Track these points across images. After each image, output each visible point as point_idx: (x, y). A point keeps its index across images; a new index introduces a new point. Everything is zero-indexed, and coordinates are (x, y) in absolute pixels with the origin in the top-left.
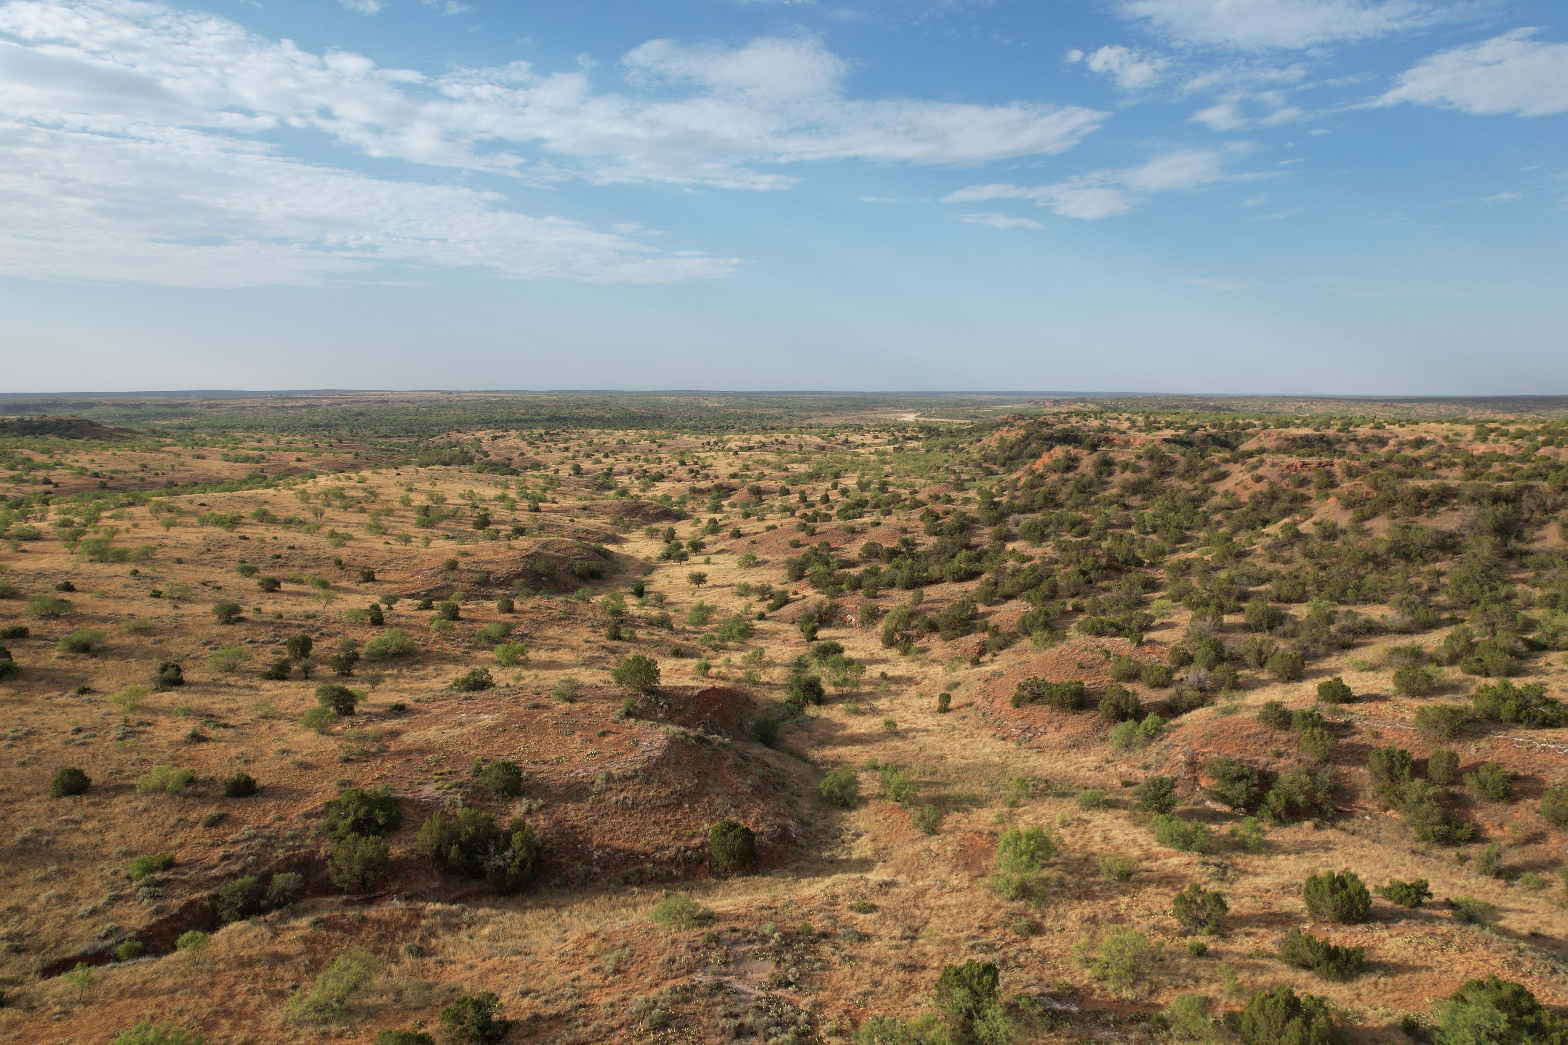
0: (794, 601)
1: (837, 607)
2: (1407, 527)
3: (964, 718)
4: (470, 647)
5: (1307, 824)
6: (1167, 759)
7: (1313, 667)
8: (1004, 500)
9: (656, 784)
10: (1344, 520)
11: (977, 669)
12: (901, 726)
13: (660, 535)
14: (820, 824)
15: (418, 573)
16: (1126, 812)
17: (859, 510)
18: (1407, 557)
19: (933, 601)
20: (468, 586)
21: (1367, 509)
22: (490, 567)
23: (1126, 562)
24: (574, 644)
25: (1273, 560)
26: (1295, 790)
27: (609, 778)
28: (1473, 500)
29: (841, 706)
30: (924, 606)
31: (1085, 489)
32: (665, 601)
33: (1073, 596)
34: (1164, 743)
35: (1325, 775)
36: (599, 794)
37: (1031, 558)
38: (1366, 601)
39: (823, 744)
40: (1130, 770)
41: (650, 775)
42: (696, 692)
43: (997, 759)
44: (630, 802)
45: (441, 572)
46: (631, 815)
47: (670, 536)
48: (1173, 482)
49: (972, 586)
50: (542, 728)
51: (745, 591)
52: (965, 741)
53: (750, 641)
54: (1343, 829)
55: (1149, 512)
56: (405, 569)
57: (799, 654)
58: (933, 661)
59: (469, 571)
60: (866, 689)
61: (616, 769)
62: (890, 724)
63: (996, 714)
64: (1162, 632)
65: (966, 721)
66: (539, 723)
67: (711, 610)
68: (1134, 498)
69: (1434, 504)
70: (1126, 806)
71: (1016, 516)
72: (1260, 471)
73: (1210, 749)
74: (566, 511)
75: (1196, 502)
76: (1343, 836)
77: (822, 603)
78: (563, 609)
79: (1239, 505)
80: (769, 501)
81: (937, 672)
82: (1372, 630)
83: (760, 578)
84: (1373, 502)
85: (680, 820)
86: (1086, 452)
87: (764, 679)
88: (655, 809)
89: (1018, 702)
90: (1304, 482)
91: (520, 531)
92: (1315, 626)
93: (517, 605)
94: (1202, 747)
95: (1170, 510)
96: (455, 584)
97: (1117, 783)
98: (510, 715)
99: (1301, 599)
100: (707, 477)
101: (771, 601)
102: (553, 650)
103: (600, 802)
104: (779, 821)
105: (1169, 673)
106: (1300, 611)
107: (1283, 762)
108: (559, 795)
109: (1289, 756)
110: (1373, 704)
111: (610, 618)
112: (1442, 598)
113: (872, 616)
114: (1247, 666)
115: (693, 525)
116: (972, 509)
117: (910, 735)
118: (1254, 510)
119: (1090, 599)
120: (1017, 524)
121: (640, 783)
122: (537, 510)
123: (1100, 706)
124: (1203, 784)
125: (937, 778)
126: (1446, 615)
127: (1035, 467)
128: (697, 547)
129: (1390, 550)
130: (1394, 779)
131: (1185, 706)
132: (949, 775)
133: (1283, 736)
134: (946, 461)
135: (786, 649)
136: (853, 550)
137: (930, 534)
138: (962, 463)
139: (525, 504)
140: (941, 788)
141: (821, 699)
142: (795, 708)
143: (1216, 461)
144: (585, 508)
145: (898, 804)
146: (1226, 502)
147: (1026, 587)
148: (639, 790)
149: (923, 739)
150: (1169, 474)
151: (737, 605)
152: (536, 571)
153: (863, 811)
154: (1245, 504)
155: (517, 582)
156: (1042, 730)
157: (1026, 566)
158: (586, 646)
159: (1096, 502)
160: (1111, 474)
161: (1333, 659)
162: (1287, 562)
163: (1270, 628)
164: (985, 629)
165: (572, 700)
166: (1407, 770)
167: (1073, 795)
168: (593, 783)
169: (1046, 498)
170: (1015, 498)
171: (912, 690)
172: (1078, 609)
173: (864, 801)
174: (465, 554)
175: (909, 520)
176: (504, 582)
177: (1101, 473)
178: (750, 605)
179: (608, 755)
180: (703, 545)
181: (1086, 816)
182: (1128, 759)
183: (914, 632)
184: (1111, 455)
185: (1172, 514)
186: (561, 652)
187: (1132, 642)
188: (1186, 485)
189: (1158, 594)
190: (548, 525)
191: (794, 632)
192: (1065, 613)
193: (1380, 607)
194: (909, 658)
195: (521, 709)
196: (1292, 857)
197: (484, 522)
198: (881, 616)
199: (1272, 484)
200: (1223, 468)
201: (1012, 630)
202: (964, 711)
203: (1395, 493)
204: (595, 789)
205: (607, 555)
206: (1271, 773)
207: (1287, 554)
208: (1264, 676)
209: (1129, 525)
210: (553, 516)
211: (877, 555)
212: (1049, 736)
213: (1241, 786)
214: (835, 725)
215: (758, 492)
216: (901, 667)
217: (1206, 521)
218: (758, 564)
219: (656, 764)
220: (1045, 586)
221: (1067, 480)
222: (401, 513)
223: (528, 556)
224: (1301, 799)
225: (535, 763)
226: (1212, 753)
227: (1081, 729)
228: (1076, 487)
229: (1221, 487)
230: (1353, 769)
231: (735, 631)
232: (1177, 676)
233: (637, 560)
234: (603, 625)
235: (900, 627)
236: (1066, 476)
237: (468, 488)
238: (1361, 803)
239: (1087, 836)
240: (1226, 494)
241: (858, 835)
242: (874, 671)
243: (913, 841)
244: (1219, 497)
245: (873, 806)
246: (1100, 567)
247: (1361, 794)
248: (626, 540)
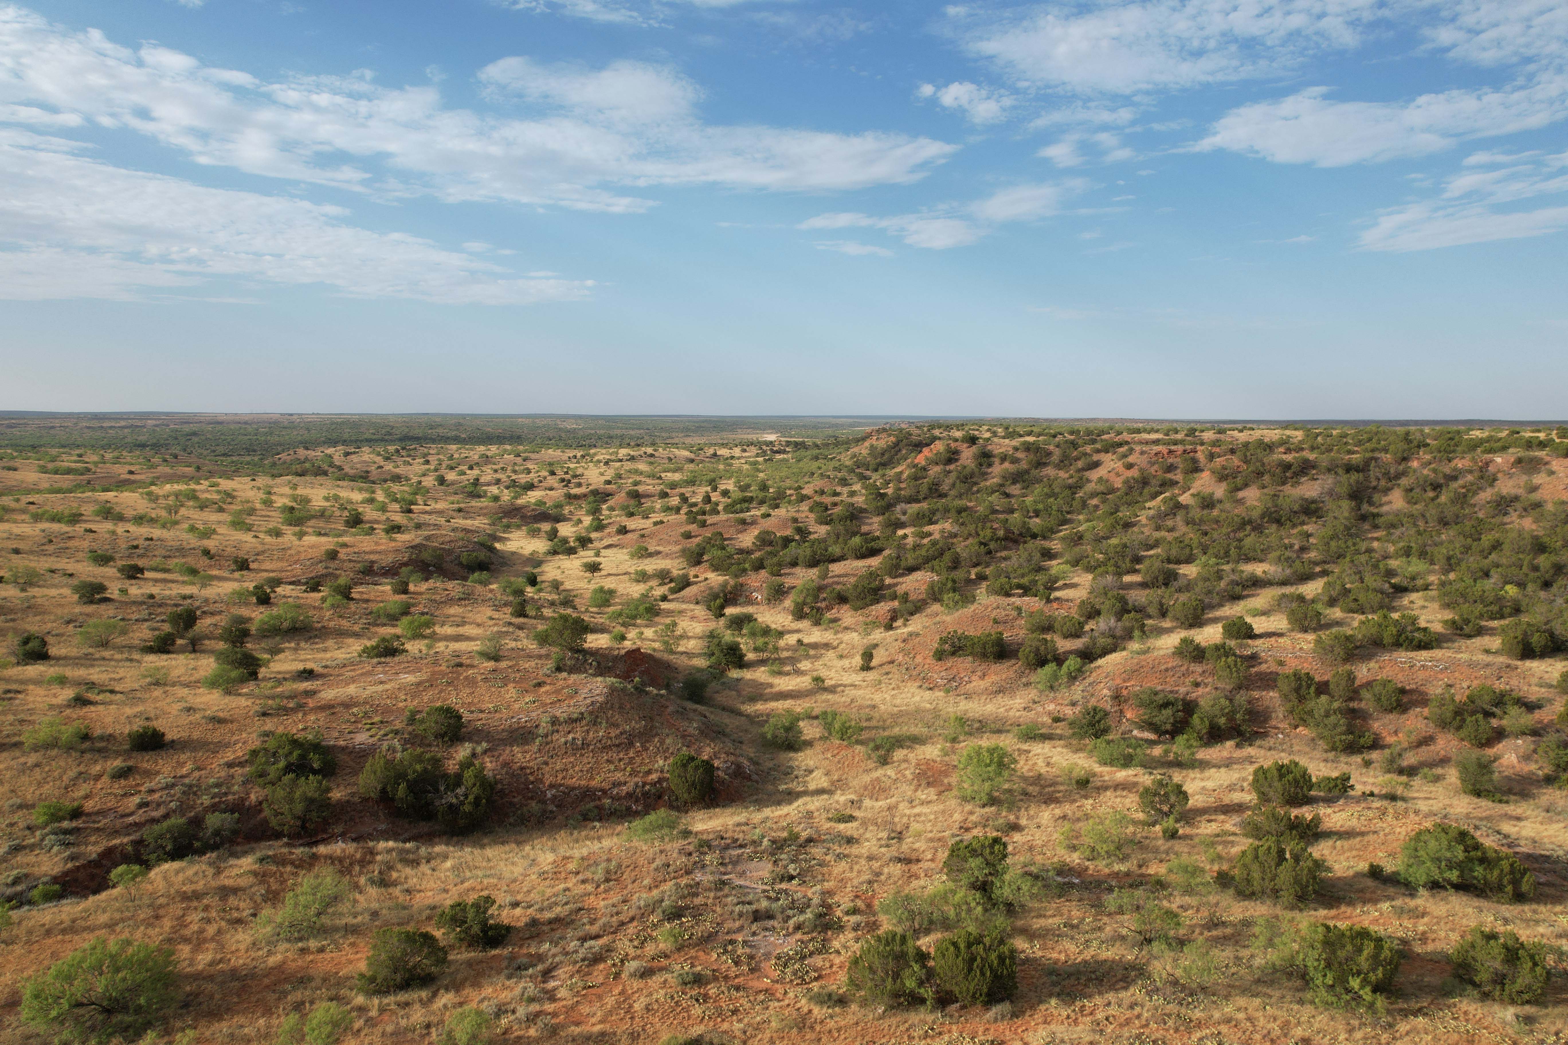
0: (696, 583)
1: (742, 585)
2: (1275, 495)
3: (887, 673)
4: (369, 624)
5: (1230, 744)
6: (1092, 695)
7: (1210, 616)
8: (890, 491)
9: (604, 725)
10: (1220, 491)
11: (891, 632)
12: (828, 683)
13: (543, 534)
14: (770, 764)
15: (296, 563)
16: (1062, 742)
17: (746, 505)
18: (1278, 522)
19: (839, 576)
20: (352, 575)
21: (1239, 481)
22: (373, 557)
23: (1021, 534)
24: (479, 621)
25: (1158, 528)
26: (1217, 712)
27: (555, 721)
28: (1329, 470)
29: (763, 669)
30: (830, 581)
31: (968, 479)
32: (561, 588)
33: (975, 565)
34: (1088, 681)
35: (1241, 698)
36: (546, 736)
37: (930, 534)
38: (1248, 560)
39: (753, 699)
40: (1058, 708)
41: (597, 717)
42: (623, 652)
43: (928, 706)
44: (580, 742)
45: (321, 562)
46: (582, 755)
47: (553, 535)
48: (1050, 471)
49: (875, 562)
50: (471, 682)
51: (642, 577)
52: (893, 692)
53: (657, 619)
54: (1260, 747)
55: (1029, 500)
56: (280, 559)
57: (711, 628)
58: (846, 628)
59: (350, 561)
60: (785, 654)
61: (561, 712)
62: (818, 679)
63: (919, 668)
64: (1066, 591)
65: (890, 676)
66: (466, 678)
67: (612, 592)
68: (1013, 487)
69: (1296, 475)
70: (1061, 737)
71: (903, 505)
72: (1131, 459)
73: (1132, 683)
74: (440, 513)
75: (1073, 488)
76: (1262, 752)
77: (726, 583)
78: (461, 590)
79: (1113, 491)
80: (647, 503)
81: (853, 637)
82: (1257, 583)
83: (655, 567)
84: (1244, 474)
85: (633, 758)
86: (965, 445)
87: (681, 649)
88: (606, 748)
89: (940, 656)
90: (1171, 468)
91: (396, 528)
92: (1206, 579)
93: (411, 587)
94: (1124, 681)
95: (1048, 496)
96: (338, 572)
97: (1047, 720)
98: (434, 673)
99: (1189, 560)
100: (579, 485)
101: (673, 585)
102: (458, 626)
103: (547, 743)
104: (732, 758)
105: (1081, 625)
106: (1190, 571)
107: (1201, 691)
108: (502, 740)
109: (1206, 685)
110: (1273, 639)
111: (511, 598)
112: (1313, 555)
113: (778, 593)
114: (1150, 617)
115: (573, 526)
116: (859, 500)
117: (839, 689)
118: (1127, 494)
119: (991, 568)
120: (904, 513)
121: (587, 725)
122: (410, 511)
123: (1020, 654)
124: (1128, 716)
125: (874, 723)
126: (1318, 569)
127: (916, 461)
128: (584, 542)
129: (1262, 516)
130: (1301, 699)
131: (1099, 652)
132: (884, 721)
133: (1198, 668)
134: (820, 468)
135: (695, 624)
136: (747, 539)
137: (821, 523)
138: (835, 469)
139: (396, 506)
140: (881, 731)
141: (740, 663)
142: (717, 673)
143: (1088, 451)
144: (460, 510)
145: (845, 743)
146: (1101, 488)
147: (927, 560)
148: (588, 732)
149: (852, 693)
150: (1045, 464)
151: (636, 590)
152: (422, 561)
153: (809, 752)
154: (1118, 489)
155: (404, 569)
156: (966, 679)
157: (925, 541)
158: (492, 622)
159: (978, 491)
160: (990, 465)
161: (1226, 608)
162: (1171, 530)
163: (1166, 585)
164: (894, 597)
165: (496, 658)
166: (1312, 690)
167: (1008, 731)
168: (537, 726)
169: (930, 489)
170: (900, 489)
171: (831, 654)
172: (982, 577)
173: (809, 744)
174: (345, 545)
175: (798, 511)
176: (390, 572)
177: (981, 465)
178: (652, 588)
179: (549, 701)
180: (590, 541)
181: (1025, 747)
182: (1055, 698)
183: (823, 605)
184: (989, 447)
185: (1052, 500)
186: (467, 627)
187: (1041, 599)
188: (1062, 474)
189: (1054, 562)
190: (424, 524)
191: (700, 611)
192: (969, 581)
193: (1260, 565)
194: (823, 627)
195: (443, 668)
196: (1223, 770)
197: (355, 521)
198: (786, 592)
199: (1141, 470)
200: (1095, 457)
201: (920, 597)
202: (887, 668)
203: (1263, 465)
204: (541, 731)
205: (492, 549)
206: (1191, 701)
207: (1170, 523)
208: (1167, 624)
209: (1012, 511)
210: (427, 517)
211: (770, 543)
212: (974, 684)
213: (1168, 712)
214: (762, 684)
215: (636, 496)
216: (815, 635)
217: (1084, 504)
218: (651, 555)
219: (601, 707)
220: (947, 557)
221: (950, 472)
222: (263, 513)
223: (412, 547)
224: (1222, 721)
225: (472, 712)
226: (1134, 686)
227: (1004, 677)
228: (958, 478)
229: (1094, 475)
230: (1264, 693)
231: (641, 608)
232: (1087, 628)
233: (522, 555)
234: (505, 605)
235: (808, 600)
236: (948, 468)
237: (332, 492)
238: (1273, 723)
239: (1030, 763)
240: (1100, 480)
241: (811, 772)
242: (791, 639)
243: (868, 771)
244: (1093, 484)
245: (818, 747)
246: (998, 539)
247: (1273, 715)
248: (508, 539)
